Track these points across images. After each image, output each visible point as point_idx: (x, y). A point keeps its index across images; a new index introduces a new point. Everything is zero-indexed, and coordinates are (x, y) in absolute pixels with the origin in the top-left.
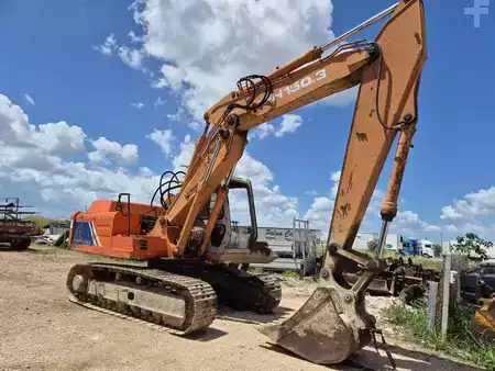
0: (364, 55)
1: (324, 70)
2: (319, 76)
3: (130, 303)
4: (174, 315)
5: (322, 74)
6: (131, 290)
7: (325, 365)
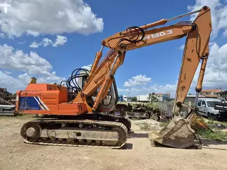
0: (190, 28)
1: (171, 30)
2: (168, 32)
3: (78, 138)
4: (111, 140)
5: (171, 32)
6: (78, 131)
7: (185, 148)
